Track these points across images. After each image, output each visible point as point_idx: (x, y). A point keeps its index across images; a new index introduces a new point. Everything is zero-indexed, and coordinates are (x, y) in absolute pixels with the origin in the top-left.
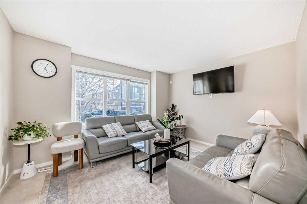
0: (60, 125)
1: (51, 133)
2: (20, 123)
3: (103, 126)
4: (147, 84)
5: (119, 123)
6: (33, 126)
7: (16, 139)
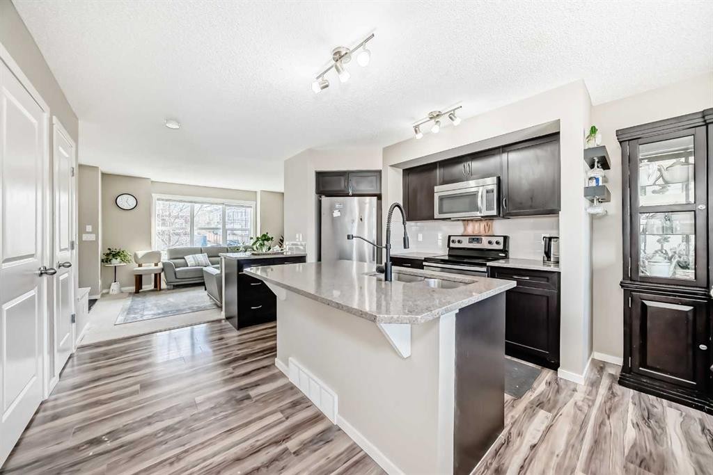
0: (140, 253)
1: (133, 260)
2: (109, 249)
3: (185, 257)
4: (251, 207)
5: (206, 254)
6: (119, 252)
7: (107, 262)
